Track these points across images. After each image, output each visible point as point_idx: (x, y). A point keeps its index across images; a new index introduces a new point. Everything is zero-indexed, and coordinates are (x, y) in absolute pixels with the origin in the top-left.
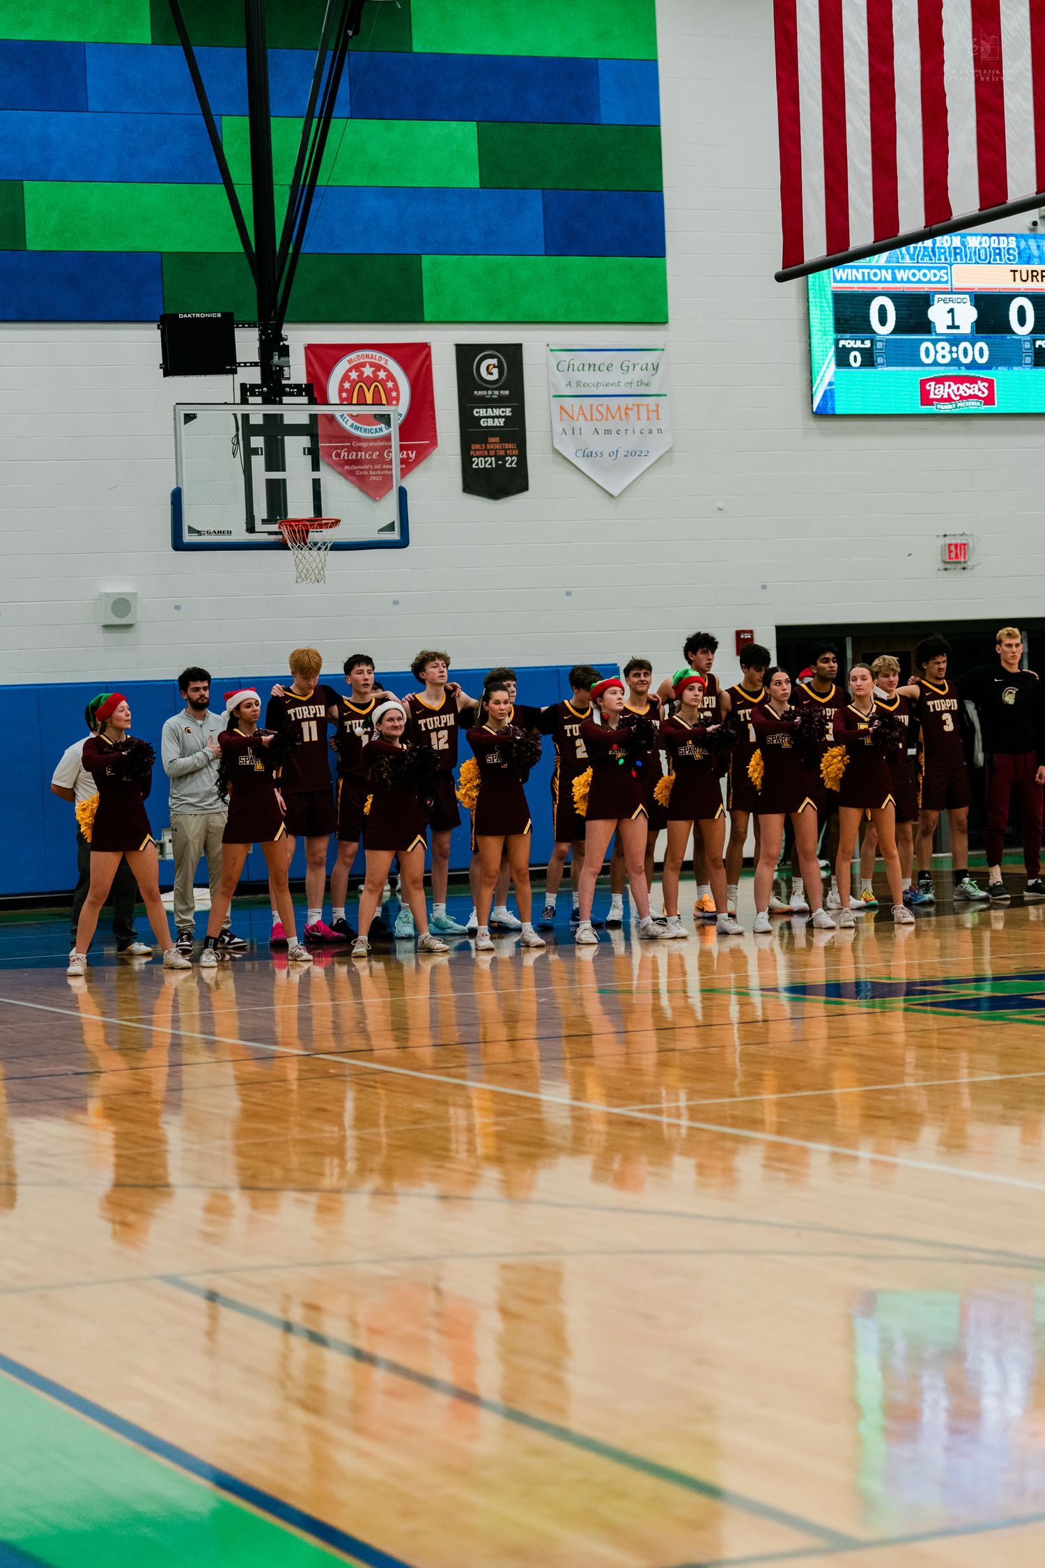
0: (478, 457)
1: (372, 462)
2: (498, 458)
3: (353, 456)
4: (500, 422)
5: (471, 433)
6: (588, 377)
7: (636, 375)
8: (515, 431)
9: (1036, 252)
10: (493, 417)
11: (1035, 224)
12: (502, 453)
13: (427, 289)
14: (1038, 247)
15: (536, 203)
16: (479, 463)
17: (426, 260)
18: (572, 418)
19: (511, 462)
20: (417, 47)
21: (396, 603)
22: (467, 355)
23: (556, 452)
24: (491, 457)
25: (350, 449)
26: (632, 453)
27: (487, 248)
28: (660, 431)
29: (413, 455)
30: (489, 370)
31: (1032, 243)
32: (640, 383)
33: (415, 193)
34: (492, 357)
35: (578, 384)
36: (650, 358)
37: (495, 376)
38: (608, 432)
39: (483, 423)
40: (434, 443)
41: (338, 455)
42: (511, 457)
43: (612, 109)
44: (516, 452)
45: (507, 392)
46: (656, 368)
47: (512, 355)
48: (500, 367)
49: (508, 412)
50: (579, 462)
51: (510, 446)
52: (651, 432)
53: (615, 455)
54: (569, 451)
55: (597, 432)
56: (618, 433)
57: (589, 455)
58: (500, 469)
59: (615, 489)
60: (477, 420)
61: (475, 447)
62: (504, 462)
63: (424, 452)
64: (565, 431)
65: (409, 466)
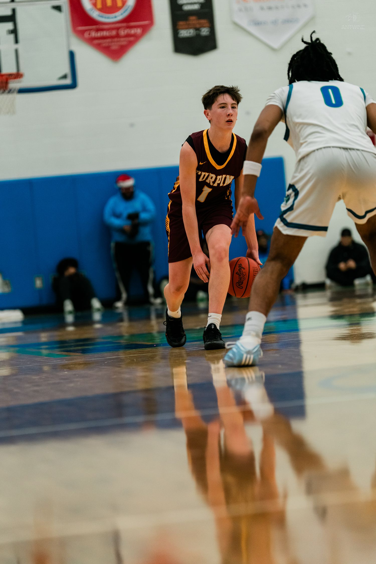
0: (183, 29)
1: (111, 37)
2: (198, 30)
3: (99, 34)
4: (196, 7)
5: (178, 15)
8: (207, 12)
10: (191, 4)
12: (198, 26)
16: (184, 33)
19: (205, 32)
21: (132, 125)
23: (235, 23)
24: (191, 28)
25: (98, 30)
26: (288, 21)
28: (305, 6)
29: (139, 31)
38: (270, 8)
39: (186, 8)
40: (152, 23)
41: (89, 34)
42: (204, 27)
44: (208, 24)
50: (252, 29)
51: (203, 21)
52: (299, 6)
53: (275, 22)
54: (244, 23)
55: (262, 9)
56: (277, 8)
57: (257, 23)
58: (198, 36)
59: (276, 45)
60: (181, 6)
61: (181, 23)
62: (200, 31)
63: (146, 29)
64: (240, 10)
65: (136, 38)
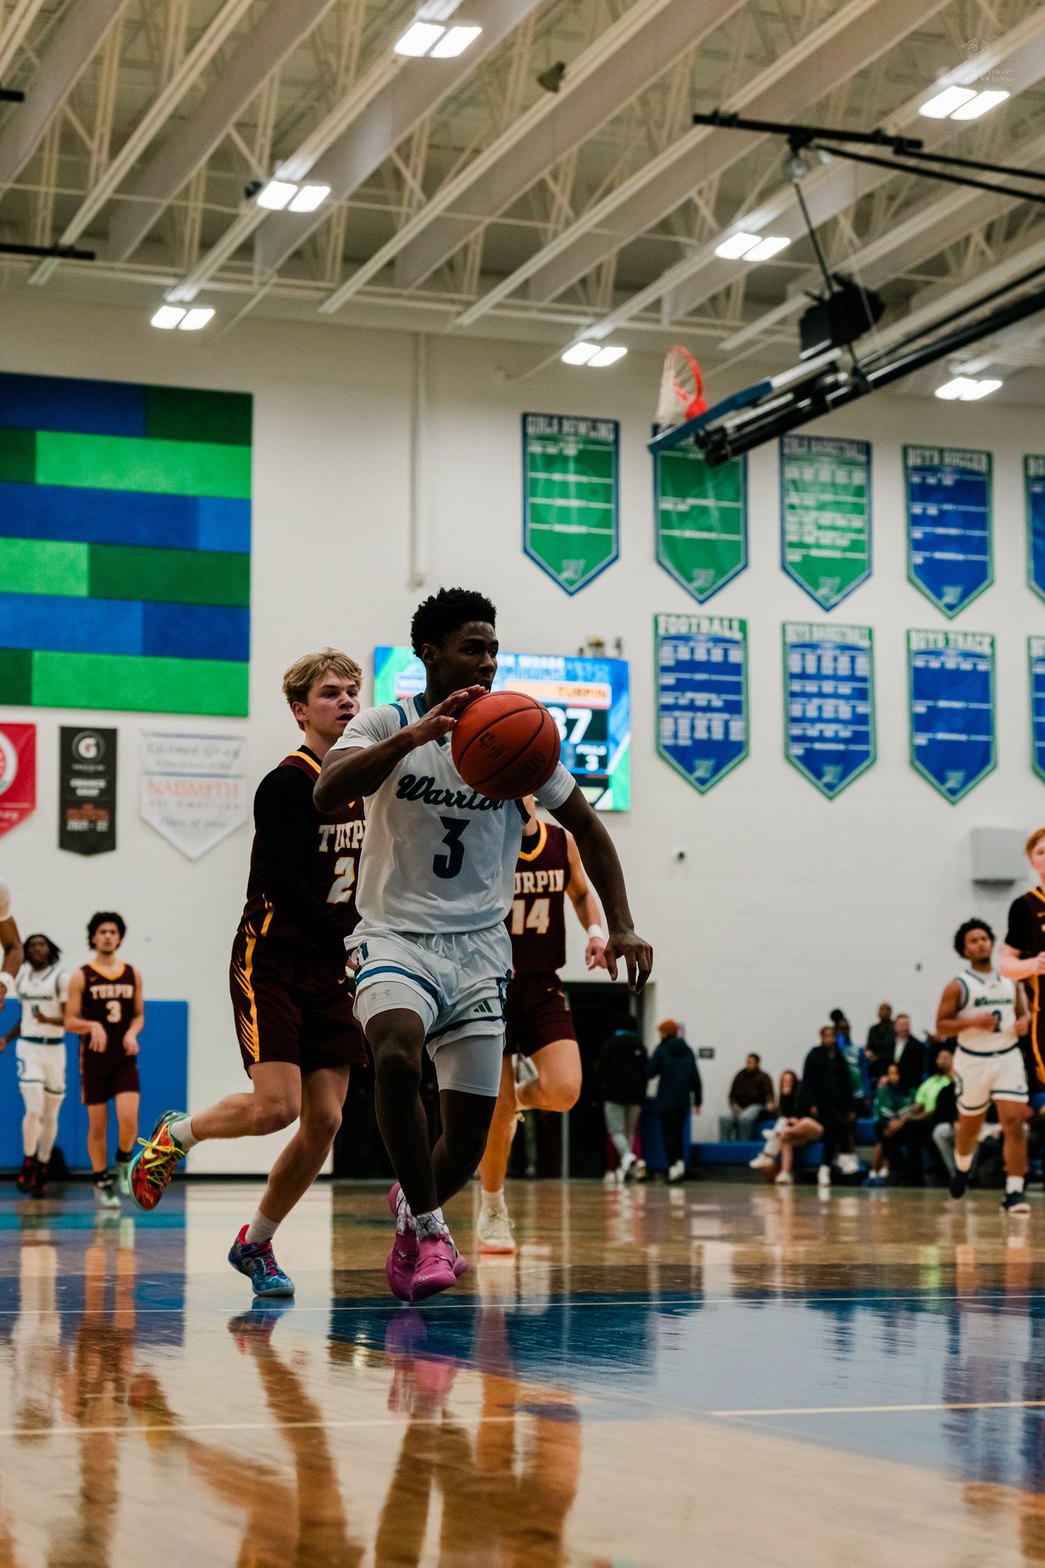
0: (73, 819)
2: (93, 822)
4: (94, 793)
5: (69, 800)
6: (175, 758)
7: (219, 758)
8: (107, 801)
9: (580, 672)
10: (89, 788)
11: (581, 650)
12: (94, 818)
13: (36, 678)
14: (584, 669)
15: (137, 611)
16: (75, 825)
17: (37, 655)
18: (158, 791)
19: (102, 826)
20: (41, 478)
22: (69, 736)
23: (144, 821)
24: (84, 819)
26: (212, 824)
27: (92, 646)
28: (237, 807)
29: (15, 816)
30: (87, 748)
31: (578, 667)
32: (223, 766)
33: (30, 599)
34: (90, 736)
35: (167, 764)
36: (232, 745)
37: (92, 753)
38: (191, 805)
39: (80, 792)
40: (33, 806)
42: (102, 820)
43: (209, 538)
44: (107, 817)
45: (101, 768)
46: (236, 754)
47: (108, 738)
48: (98, 746)
49: (101, 783)
50: (166, 831)
51: (102, 812)
52: (228, 807)
53: (195, 824)
54: (155, 820)
55: (180, 804)
56: (199, 806)
57: (172, 823)
58: (92, 832)
59: (194, 853)
60: (74, 789)
61: (71, 811)
62: (96, 825)
63: (23, 814)
64: (151, 803)
65: (11, 824)
